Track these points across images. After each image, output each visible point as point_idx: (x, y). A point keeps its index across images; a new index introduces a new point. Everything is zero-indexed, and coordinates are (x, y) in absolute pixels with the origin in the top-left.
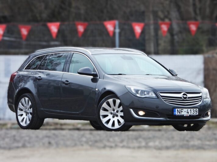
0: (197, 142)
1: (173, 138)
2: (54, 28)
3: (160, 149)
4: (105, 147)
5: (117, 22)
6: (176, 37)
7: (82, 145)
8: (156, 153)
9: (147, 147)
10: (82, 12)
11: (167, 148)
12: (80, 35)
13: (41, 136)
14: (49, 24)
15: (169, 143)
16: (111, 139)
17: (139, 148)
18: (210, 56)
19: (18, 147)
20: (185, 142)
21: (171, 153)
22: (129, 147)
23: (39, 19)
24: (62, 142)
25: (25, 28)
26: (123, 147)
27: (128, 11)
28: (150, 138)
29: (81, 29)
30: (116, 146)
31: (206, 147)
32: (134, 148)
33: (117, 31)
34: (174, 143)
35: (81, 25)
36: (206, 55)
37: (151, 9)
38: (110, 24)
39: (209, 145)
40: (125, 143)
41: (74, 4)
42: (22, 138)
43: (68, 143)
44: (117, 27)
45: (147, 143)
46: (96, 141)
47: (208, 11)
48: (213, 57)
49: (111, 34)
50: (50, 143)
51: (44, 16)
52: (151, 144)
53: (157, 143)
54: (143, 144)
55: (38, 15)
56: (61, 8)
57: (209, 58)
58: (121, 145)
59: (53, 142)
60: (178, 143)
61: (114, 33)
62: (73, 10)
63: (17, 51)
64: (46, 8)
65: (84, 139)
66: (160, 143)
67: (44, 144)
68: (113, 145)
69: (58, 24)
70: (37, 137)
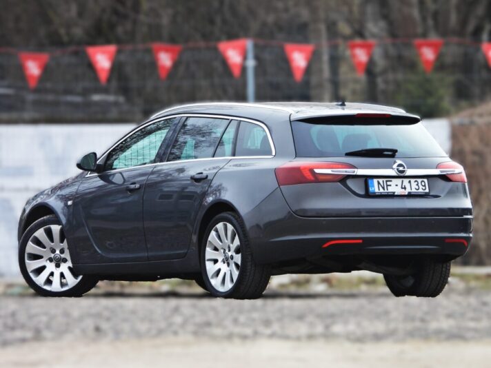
0: (446, 324)
1: (386, 313)
2: (103, 59)
3: (360, 339)
4: (230, 337)
5: (249, 44)
6: (379, 80)
7: (175, 333)
8: (352, 349)
9: (328, 336)
10: (165, 21)
11: (378, 338)
12: (163, 75)
13: (76, 313)
14: (91, 50)
15: (380, 327)
16: (242, 319)
17: (311, 337)
18: (466, 121)
19: (23, 341)
20: (418, 324)
21: (387, 349)
22: (286, 337)
23: (65, 39)
24: (126, 327)
25: (34, 59)
26: (272, 336)
27: (271, 19)
28: (332, 316)
29: (165, 59)
30: (256, 334)
31: (469, 334)
32: (298, 339)
33: (251, 63)
34: (392, 326)
35: (167, 50)
36: (457, 120)
37: (322, 14)
38: (234, 48)
39: (475, 330)
40: (276, 327)
41: (145, 6)
42: (31, 317)
43: (143, 327)
44: (250, 55)
45: (327, 327)
46: (208, 324)
47: (454, 19)
48: (472, 123)
49: (236, 72)
50: (98, 329)
51: (78, 32)
52: (338, 328)
53: (352, 327)
54: (319, 329)
55: (62, 31)
56: (116, 12)
57: (462, 125)
58: (268, 331)
59: (104, 326)
60: (403, 327)
61: (244, 69)
62: (142, 18)
63: (14, 115)
64: (81, 14)
65: (178, 319)
66: (359, 325)
67: (84, 331)
68: (248, 331)
69: (112, 48)
70: (66, 314)
